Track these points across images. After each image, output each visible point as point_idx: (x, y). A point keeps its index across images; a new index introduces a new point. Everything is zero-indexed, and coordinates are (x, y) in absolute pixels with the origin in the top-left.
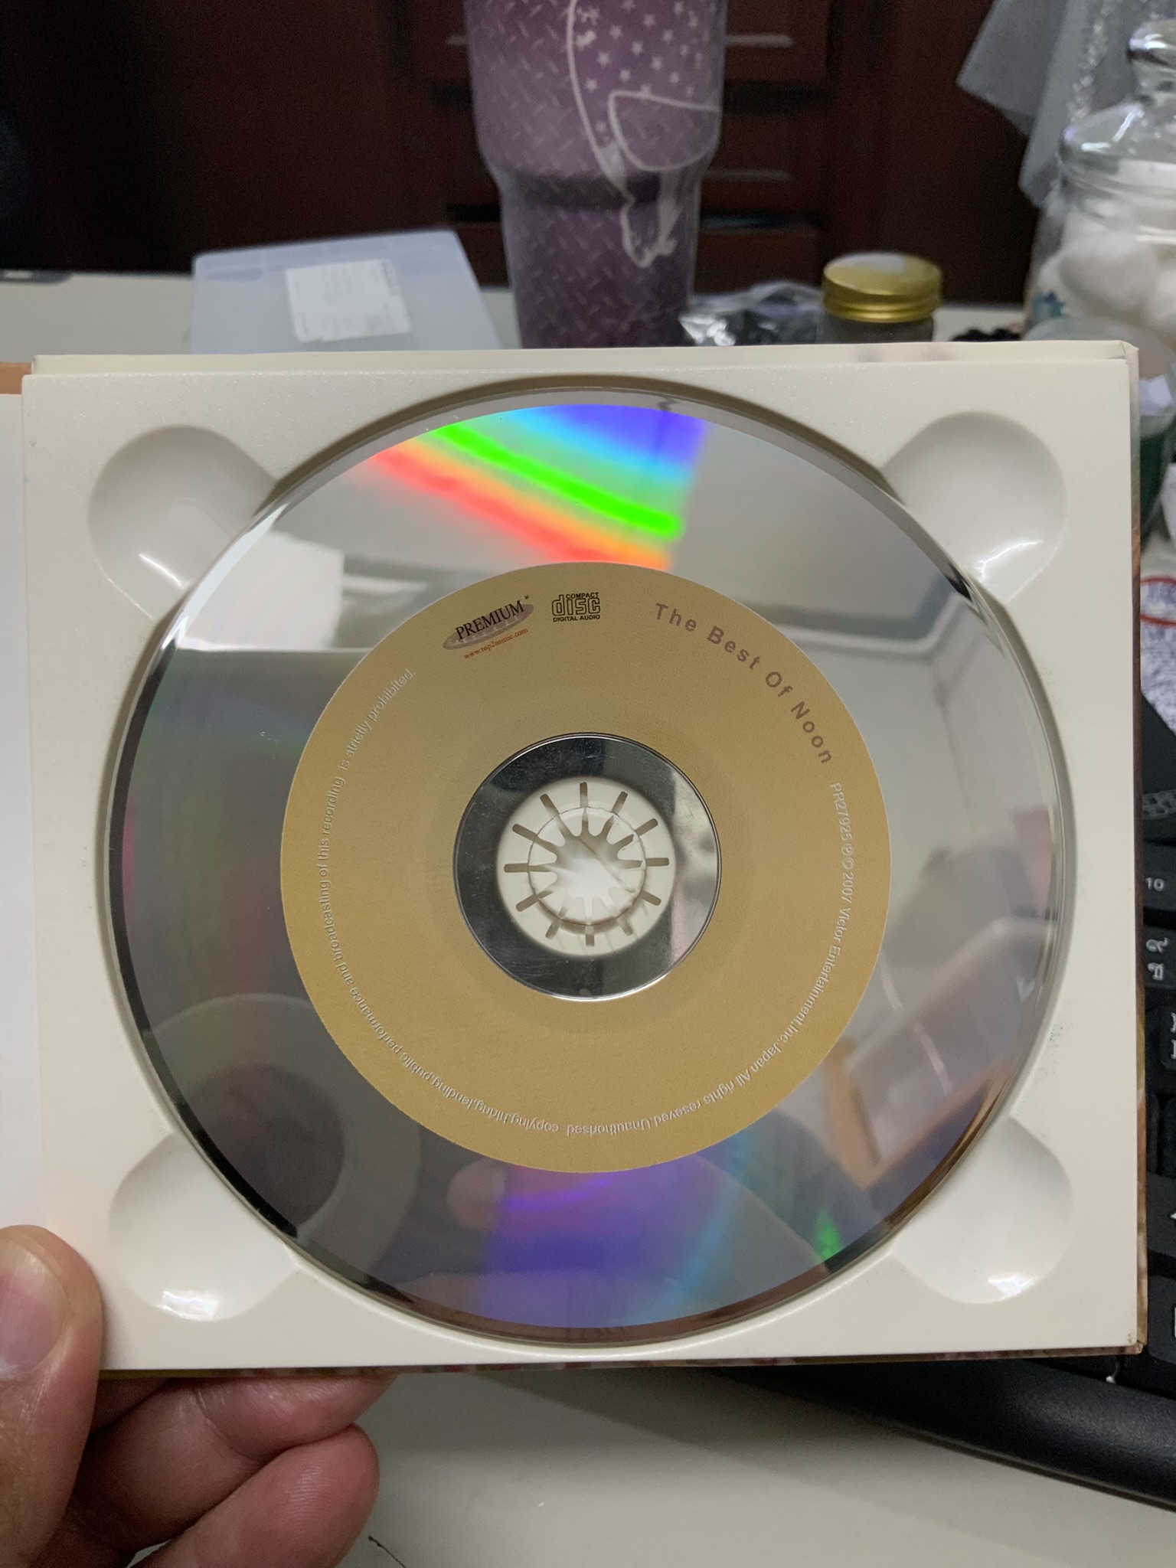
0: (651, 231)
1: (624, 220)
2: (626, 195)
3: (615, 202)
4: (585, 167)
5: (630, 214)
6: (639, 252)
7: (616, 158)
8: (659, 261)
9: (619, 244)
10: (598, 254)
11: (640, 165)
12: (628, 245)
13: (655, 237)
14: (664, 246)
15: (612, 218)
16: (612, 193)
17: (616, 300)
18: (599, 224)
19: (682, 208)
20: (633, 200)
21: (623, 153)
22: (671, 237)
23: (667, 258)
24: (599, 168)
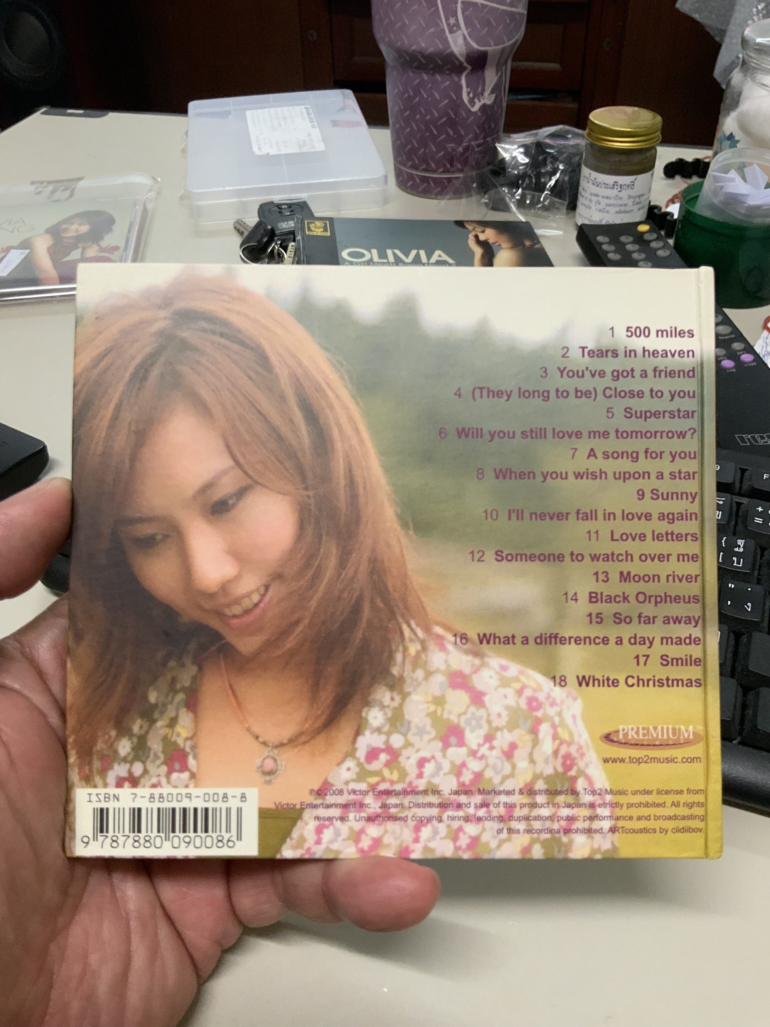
0: (480, 89)
1: (463, 82)
2: (465, 64)
3: (458, 69)
4: (440, 46)
5: (467, 77)
6: (472, 102)
7: (460, 41)
8: (484, 108)
9: (460, 97)
10: (446, 102)
11: (475, 46)
12: (465, 98)
13: (483, 91)
14: (488, 99)
15: (456, 79)
16: (457, 63)
17: (456, 131)
18: (448, 83)
19: (499, 74)
20: (470, 68)
21: (465, 38)
22: (492, 92)
23: (489, 106)
24: (450, 47)
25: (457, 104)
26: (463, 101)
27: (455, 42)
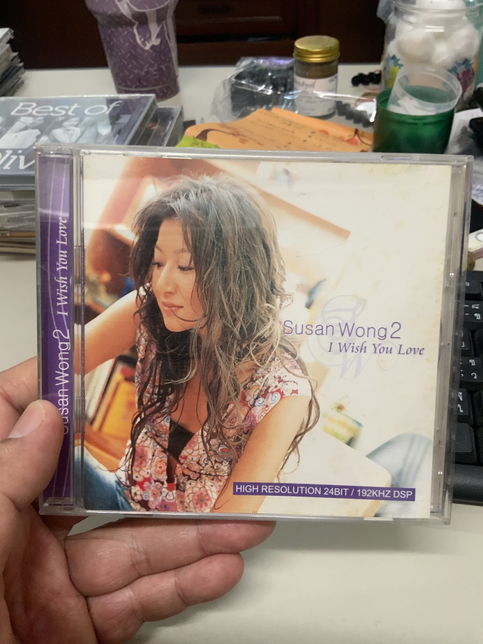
0: (148, 36)
1: (135, 31)
2: (133, 21)
3: (131, 24)
4: (115, 10)
5: (137, 28)
6: (144, 43)
7: (126, 6)
8: (153, 47)
9: (135, 41)
10: (127, 44)
11: (136, 9)
12: (139, 42)
13: (150, 37)
14: (155, 41)
15: (130, 30)
16: (128, 21)
17: (138, 62)
18: (126, 33)
19: (161, 26)
20: (137, 23)
21: (128, 5)
22: (158, 37)
23: (157, 46)
24: (120, 10)
25: (135, 46)
26: (137, 44)
27: (123, 7)
